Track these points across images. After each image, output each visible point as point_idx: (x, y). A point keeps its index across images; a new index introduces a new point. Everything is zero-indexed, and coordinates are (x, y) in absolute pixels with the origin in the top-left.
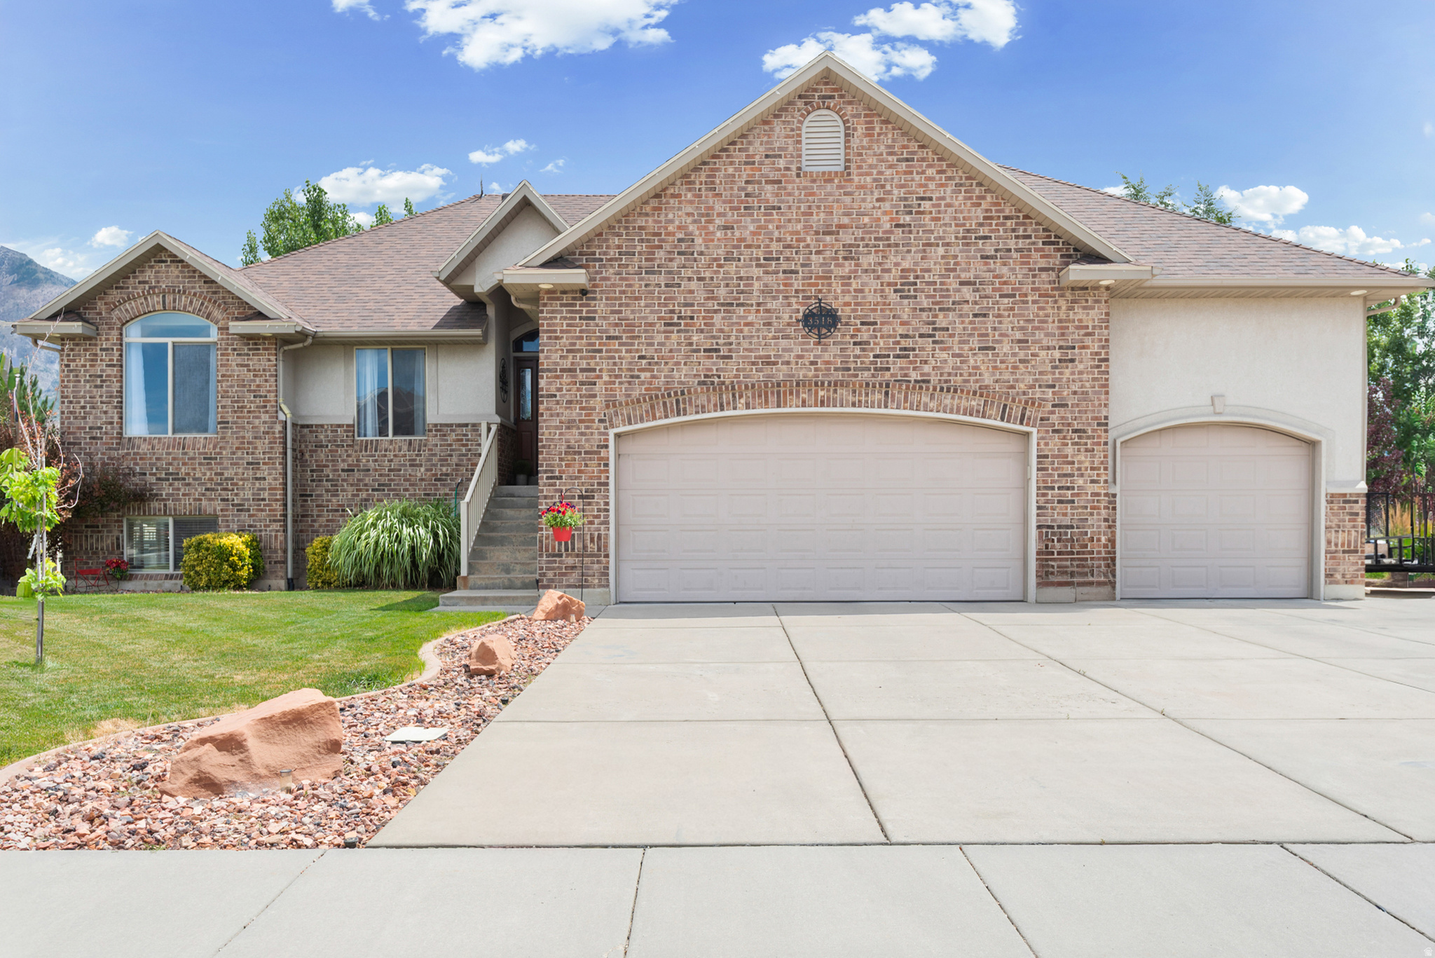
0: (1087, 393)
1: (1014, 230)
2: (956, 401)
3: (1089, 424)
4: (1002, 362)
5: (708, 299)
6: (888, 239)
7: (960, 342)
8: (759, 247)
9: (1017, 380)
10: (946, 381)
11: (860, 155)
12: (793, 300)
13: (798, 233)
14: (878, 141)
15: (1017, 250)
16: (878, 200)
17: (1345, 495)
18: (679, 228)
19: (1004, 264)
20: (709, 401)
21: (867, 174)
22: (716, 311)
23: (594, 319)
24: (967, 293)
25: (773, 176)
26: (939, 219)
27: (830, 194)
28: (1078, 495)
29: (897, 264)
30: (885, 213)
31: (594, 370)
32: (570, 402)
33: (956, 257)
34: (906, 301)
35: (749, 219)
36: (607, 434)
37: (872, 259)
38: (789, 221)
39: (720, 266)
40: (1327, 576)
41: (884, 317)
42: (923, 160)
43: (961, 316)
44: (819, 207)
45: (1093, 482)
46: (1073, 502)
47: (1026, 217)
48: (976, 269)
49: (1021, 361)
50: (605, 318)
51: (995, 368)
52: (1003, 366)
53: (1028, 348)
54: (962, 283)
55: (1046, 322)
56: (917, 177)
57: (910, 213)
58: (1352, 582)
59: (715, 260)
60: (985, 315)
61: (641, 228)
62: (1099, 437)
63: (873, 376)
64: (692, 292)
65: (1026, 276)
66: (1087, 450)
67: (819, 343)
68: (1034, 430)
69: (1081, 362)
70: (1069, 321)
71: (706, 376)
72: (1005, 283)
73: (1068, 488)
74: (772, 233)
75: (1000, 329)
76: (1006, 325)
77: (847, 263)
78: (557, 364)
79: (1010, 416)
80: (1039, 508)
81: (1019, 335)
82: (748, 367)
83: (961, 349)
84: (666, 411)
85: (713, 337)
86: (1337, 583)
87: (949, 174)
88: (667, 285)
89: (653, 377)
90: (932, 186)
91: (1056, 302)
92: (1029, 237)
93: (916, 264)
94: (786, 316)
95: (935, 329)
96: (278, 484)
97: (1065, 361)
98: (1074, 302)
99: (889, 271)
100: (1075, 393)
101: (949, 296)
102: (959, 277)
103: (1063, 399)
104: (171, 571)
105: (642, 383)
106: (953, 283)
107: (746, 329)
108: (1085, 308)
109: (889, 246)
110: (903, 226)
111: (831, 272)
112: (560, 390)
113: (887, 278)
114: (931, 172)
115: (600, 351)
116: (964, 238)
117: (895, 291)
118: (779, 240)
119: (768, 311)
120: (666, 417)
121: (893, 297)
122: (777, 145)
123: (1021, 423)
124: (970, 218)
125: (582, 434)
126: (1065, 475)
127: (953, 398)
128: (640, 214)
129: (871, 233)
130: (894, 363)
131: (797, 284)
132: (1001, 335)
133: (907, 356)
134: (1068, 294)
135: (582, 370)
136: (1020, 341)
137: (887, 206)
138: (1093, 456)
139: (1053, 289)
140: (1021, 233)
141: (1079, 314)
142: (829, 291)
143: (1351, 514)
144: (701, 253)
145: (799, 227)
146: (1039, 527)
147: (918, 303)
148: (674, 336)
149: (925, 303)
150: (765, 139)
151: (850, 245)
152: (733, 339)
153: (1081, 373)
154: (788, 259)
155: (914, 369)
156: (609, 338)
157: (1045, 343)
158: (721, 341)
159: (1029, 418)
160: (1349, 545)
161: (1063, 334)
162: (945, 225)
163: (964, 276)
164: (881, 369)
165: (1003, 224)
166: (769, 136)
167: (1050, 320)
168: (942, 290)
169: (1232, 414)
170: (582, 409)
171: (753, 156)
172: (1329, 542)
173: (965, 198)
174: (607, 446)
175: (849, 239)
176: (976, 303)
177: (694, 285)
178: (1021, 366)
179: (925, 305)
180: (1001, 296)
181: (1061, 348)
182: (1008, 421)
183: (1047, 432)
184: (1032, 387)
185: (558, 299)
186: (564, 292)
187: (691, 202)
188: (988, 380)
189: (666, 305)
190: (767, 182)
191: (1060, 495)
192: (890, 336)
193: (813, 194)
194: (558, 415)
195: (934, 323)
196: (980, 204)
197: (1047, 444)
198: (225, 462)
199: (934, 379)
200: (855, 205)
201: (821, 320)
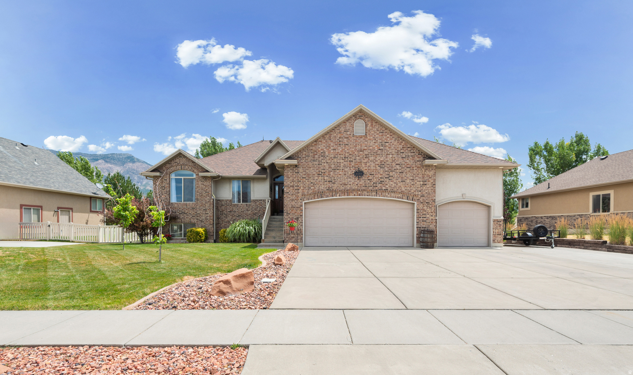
0: (430, 193)
1: (410, 151)
2: (395, 195)
3: (430, 201)
4: (407, 185)
5: (329, 168)
6: (377, 153)
7: (396, 180)
8: (343, 155)
9: (411, 190)
10: (392, 190)
11: (370, 131)
12: (352, 168)
13: (353, 151)
14: (374, 127)
15: (411, 156)
16: (374, 143)
17: (498, 220)
18: (321, 149)
19: (408, 160)
20: (329, 194)
21: (371, 136)
22: (331, 171)
23: (299, 173)
24: (398, 167)
25: (346, 136)
26: (390, 148)
27: (362, 141)
28: (427, 219)
29: (379, 159)
30: (376, 146)
31: (299, 186)
32: (292, 194)
33: (395, 158)
34: (382, 169)
35: (340, 147)
36: (302, 203)
37: (373, 158)
38: (351, 148)
39: (332, 159)
40: (493, 241)
41: (376, 173)
42: (386, 132)
43: (396, 173)
44: (358, 144)
45: (431, 216)
46: (426, 221)
47: (413, 147)
48: (400, 161)
49: (412, 185)
50: (302, 173)
51: (405, 186)
52: (408, 186)
53: (414, 181)
54: (396, 164)
55: (419, 174)
56: (385, 137)
57: (383, 146)
58: (500, 243)
59: (331, 158)
60: (402, 173)
61: (311, 149)
62: (433, 204)
63: (373, 188)
64: (325, 166)
65: (413, 163)
66: (430, 208)
67: (359, 180)
68: (416, 203)
69: (428, 185)
70: (425, 174)
71: (329, 188)
72: (408, 164)
73: (425, 218)
74: (346, 151)
75: (407, 176)
76: (408, 175)
77: (366, 159)
78: (289, 184)
79: (409, 199)
80: (417, 223)
81: (411, 178)
82: (340, 186)
84: (318, 197)
85: (331, 178)
86: (496, 243)
87: (393, 136)
88: (318, 164)
89: (315, 188)
90: (388, 139)
91: (421, 169)
92: (414, 153)
93: (384, 159)
94: (350, 172)
95: (389, 176)
96: (211, 215)
97: (424, 185)
98: (426, 169)
99: (377, 161)
100: (426, 193)
101: (393, 168)
102: (396, 163)
103: (423, 194)
104: (183, 237)
105: (312, 190)
106: (394, 164)
107: (339, 176)
108: (429, 171)
109: (377, 154)
110: (381, 149)
111: (362, 161)
112: (290, 191)
113: (377, 163)
114: (388, 136)
115: (300, 181)
116: (397, 153)
117: (379, 166)
118: (348, 153)
119: (345, 171)
121: (378, 168)
122: (348, 128)
123: (412, 201)
124: (398, 148)
125: (296, 203)
126: (424, 214)
127: (394, 194)
128: (311, 146)
129: (372, 151)
130: (379, 185)
131: (353, 164)
132: (407, 178)
133: (382, 183)
134: (425, 167)
135: (296, 186)
136: (412, 179)
137: (376, 144)
138: (431, 209)
139: (421, 166)
140: (412, 151)
141: (428, 172)
142: (361, 166)
143: (499, 225)
144: (327, 156)
145: (353, 149)
146: (417, 228)
147: (385, 169)
148: (320, 177)
149: (387, 169)
150: (344, 127)
151: (367, 154)
152: (336, 178)
153: (428, 188)
154: (350, 158)
155: (384, 186)
157: (418, 180)
158: (333, 179)
159: (414, 199)
160: (499, 233)
161: (423, 178)
162: (392, 149)
164: (375, 186)
165: (408, 149)
166: (345, 126)
167: (420, 174)
168: (391, 166)
169: (468, 199)
170: (295, 196)
171: (341, 131)
172: (494, 232)
173: (397, 142)
174: (302, 206)
175: (366, 153)
176: (400, 169)
177: (325, 164)
178: (412, 186)
179: (387, 170)
180: (407, 168)
181: (423, 181)
182: (409, 200)
183: (419, 203)
184: (415, 191)
185: (289, 168)
186: (291, 166)
187: (325, 143)
188: (403, 189)
189: (318, 169)
190: (345, 138)
191: (423, 219)
192: (377, 178)
193: (357, 141)
194: (289, 198)
195: (389, 175)
196: (401, 144)
197: (419, 206)
198: (198, 209)
199: (389, 189)
200: (368, 144)
201: (359, 174)
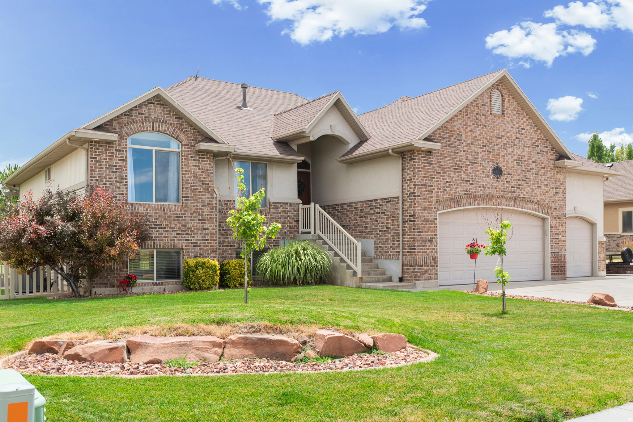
0: (561, 205)
1: (544, 144)
3: (562, 216)
5: (466, 159)
6: (514, 143)
7: (532, 184)
8: (480, 140)
9: (546, 199)
10: (530, 198)
11: (506, 109)
12: (490, 163)
13: (491, 137)
14: (511, 105)
15: (545, 152)
16: (512, 127)
18: (457, 129)
19: (542, 156)
20: (467, 201)
21: (509, 117)
22: (469, 165)
23: (432, 164)
24: (534, 166)
25: (484, 113)
26: (527, 137)
27: (499, 123)
28: (560, 241)
29: (517, 153)
30: (514, 133)
31: (432, 186)
32: (425, 199)
33: (531, 152)
34: (519, 167)
35: (477, 129)
36: (436, 214)
37: (510, 150)
38: (489, 131)
39: (470, 147)
41: (514, 172)
43: (532, 174)
44: (496, 127)
45: (563, 236)
46: (559, 244)
47: (547, 140)
48: (536, 157)
49: (546, 192)
50: (435, 164)
51: (541, 194)
52: (543, 193)
53: (548, 187)
54: (532, 162)
55: (552, 178)
56: (521, 121)
57: (520, 134)
59: (468, 144)
60: (538, 174)
62: (564, 220)
63: (511, 195)
64: (461, 156)
65: (547, 161)
66: (561, 225)
67: (497, 181)
69: (560, 194)
70: (557, 179)
71: (466, 191)
72: (542, 163)
73: (558, 239)
74: (484, 136)
75: (541, 180)
76: (543, 179)
77: (504, 150)
78: (420, 182)
79: (544, 212)
80: (551, 246)
81: (546, 183)
82: (478, 189)
83: (533, 186)
84: (454, 205)
85: (468, 175)
87: (529, 121)
88: (454, 152)
89: (451, 190)
90: (525, 124)
91: (554, 171)
92: (548, 147)
93: (521, 153)
94: (488, 169)
95: (526, 178)
97: (556, 193)
98: (558, 172)
99: (515, 155)
100: (559, 204)
101: (529, 166)
102: (532, 159)
103: (556, 206)
105: (447, 193)
106: (530, 162)
107: (477, 173)
108: (561, 174)
109: (515, 145)
110: (518, 138)
111: (500, 153)
112: (421, 194)
113: (514, 157)
114: (524, 119)
115: (434, 178)
116: (533, 145)
117: (517, 163)
118: (486, 139)
119: (483, 166)
120: (455, 207)
121: (516, 164)
122: (485, 101)
123: (547, 215)
124: (534, 138)
125: (429, 213)
126: (557, 234)
127: (531, 205)
129: (510, 140)
130: (516, 190)
131: (491, 157)
132: (542, 182)
133: (520, 188)
134: (557, 169)
135: (429, 186)
136: (546, 185)
137: (514, 130)
139: (553, 167)
140: (546, 145)
141: (559, 176)
142: (499, 161)
145: (491, 134)
146: (551, 253)
147: (522, 168)
148: (456, 174)
151: (505, 144)
152: (473, 177)
153: (560, 197)
154: (488, 146)
155: (522, 193)
156: (437, 173)
157: (552, 186)
158: (470, 177)
159: (549, 213)
161: (556, 183)
162: (528, 140)
163: (534, 159)
164: (513, 192)
165: (542, 142)
168: (528, 164)
170: (429, 202)
171: (478, 104)
173: (533, 131)
174: (436, 219)
175: (504, 141)
176: (536, 170)
177: (462, 153)
178: (547, 194)
179: (524, 169)
180: (542, 168)
181: (555, 188)
182: (544, 214)
183: (553, 218)
184: (549, 202)
185: (420, 154)
187: (461, 119)
188: (539, 199)
189: (454, 161)
190: (482, 115)
191: (556, 241)
192: (515, 180)
193: (494, 122)
194: (421, 204)
195: (526, 176)
196: (536, 133)
197: (552, 223)
199: (526, 197)
200: (506, 128)
201: (497, 172)
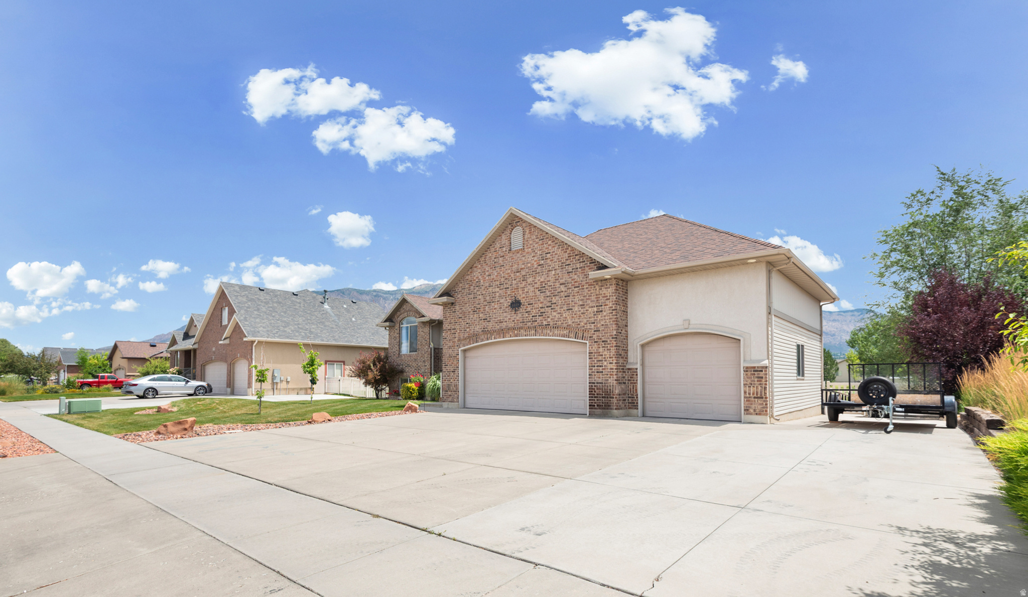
0: (607, 325)
1: (579, 260)
2: (559, 332)
3: (608, 338)
4: (575, 314)
5: (484, 301)
6: (536, 271)
7: (560, 308)
8: (498, 281)
9: (580, 322)
10: (556, 324)
11: (528, 241)
12: (508, 298)
13: (509, 273)
14: (533, 234)
15: (580, 268)
16: (533, 257)
17: (755, 367)
18: (477, 278)
19: (575, 274)
20: (485, 337)
21: (530, 248)
22: (486, 305)
23: (456, 311)
24: (563, 288)
25: (502, 254)
26: (553, 260)
27: (518, 258)
28: (604, 369)
29: (539, 280)
30: (535, 261)
31: (456, 329)
32: (450, 340)
33: (558, 274)
34: (542, 294)
35: (495, 271)
36: (458, 350)
37: (531, 279)
38: (506, 270)
39: (487, 289)
40: (745, 410)
41: (535, 301)
42: (547, 238)
43: (560, 297)
44: (515, 263)
45: (610, 363)
46: (602, 372)
48: (565, 278)
49: (582, 313)
50: (458, 311)
51: (572, 317)
52: (576, 316)
53: (585, 308)
54: (561, 284)
55: (591, 296)
56: (545, 245)
57: (543, 260)
58: (760, 414)
59: (486, 287)
60: (569, 296)
61: (467, 280)
62: (613, 344)
63: (532, 324)
64: (480, 299)
65: (583, 278)
66: (608, 350)
67: (515, 313)
68: (587, 342)
69: (605, 311)
70: (600, 295)
71: (484, 328)
72: (576, 282)
73: (600, 366)
74: (501, 275)
75: (574, 301)
76: (576, 299)
77: (523, 282)
78: (447, 327)
79: (578, 336)
80: (589, 375)
81: (581, 303)
82: (495, 324)
83: (560, 311)
84: (473, 341)
85: (486, 314)
86: (751, 414)
87: (556, 242)
88: (473, 298)
89: (470, 330)
90: (550, 248)
91: (595, 287)
92: (584, 261)
93: (545, 279)
94: (506, 304)
95: (552, 304)
96: (429, 367)
97: (599, 312)
98: (602, 286)
99: (536, 283)
100: (603, 325)
101: (556, 290)
102: (559, 282)
103: (598, 328)
105: (467, 332)
106: (557, 285)
107: (494, 310)
108: (606, 288)
109: (536, 273)
110: (541, 265)
111: (518, 286)
112: (447, 336)
113: (536, 286)
114: (549, 243)
115: (457, 322)
116: (561, 266)
117: (539, 291)
118: (504, 277)
119: (500, 303)
120: (474, 343)
121: (538, 293)
122: (503, 243)
123: (582, 339)
124: (563, 258)
125: (453, 351)
126: (599, 361)
127: (558, 331)
128: (467, 275)
129: (530, 270)
130: (538, 318)
131: (509, 292)
132: (574, 303)
133: (542, 315)
134: (600, 284)
135: (453, 329)
136: (581, 305)
137: (536, 258)
138: (610, 352)
140: (581, 261)
141: (604, 291)
142: (518, 294)
143: (758, 377)
144: (482, 286)
145: (509, 271)
146: (589, 383)
147: (546, 294)
148: (475, 315)
149: (548, 294)
150: (500, 242)
151: (524, 275)
152: (491, 315)
153: (605, 316)
154: (506, 284)
155: (545, 320)
156: (459, 318)
157: (591, 305)
158: (488, 316)
159: (585, 337)
160: (757, 394)
161: (598, 300)
162: (555, 262)
163: (562, 281)
164: (534, 321)
165: (575, 258)
166: (501, 240)
167: (593, 295)
168: (554, 288)
169: (693, 329)
170: (452, 342)
171: (496, 249)
172: (745, 392)
173: (562, 250)
174: (458, 354)
175: (523, 273)
176: (565, 291)
177: (480, 297)
178: (582, 315)
179: (548, 295)
180: (575, 288)
181: (597, 306)
182: (577, 339)
183: (592, 342)
184: (586, 324)
185: (447, 306)
186: (449, 304)
187: (479, 267)
188: (570, 323)
189: (473, 305)
190: (500, 257)
191: (597, 369)
192: (537, 308)
193: (513, 259)
194: (447, 344)
195: (551, 301)
196: (566, 252)
197: (592, 348)
198: (418, 361)
199: (551, 323)
200: (526, 260)
201: (516, 305)
